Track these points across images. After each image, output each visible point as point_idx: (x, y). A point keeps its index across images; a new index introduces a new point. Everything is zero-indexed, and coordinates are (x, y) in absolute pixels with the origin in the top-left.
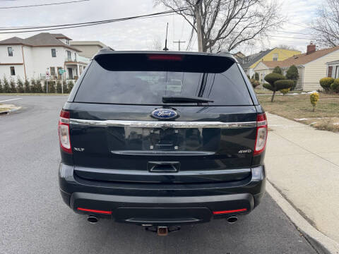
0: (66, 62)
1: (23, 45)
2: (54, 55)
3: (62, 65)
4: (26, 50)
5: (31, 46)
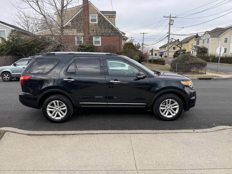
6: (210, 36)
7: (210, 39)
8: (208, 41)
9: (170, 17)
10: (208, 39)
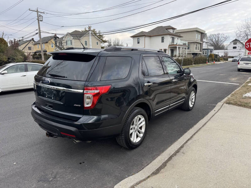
0: (170, 45)
1: (145, 36)
2: (163, 41)
3: (167, 48)
4: (147, 39)
5: (150, 36)
6: (72, 38)
7: (73, 41)
8: (71, 43)
9: (37, 11)
10: (71, 40)
